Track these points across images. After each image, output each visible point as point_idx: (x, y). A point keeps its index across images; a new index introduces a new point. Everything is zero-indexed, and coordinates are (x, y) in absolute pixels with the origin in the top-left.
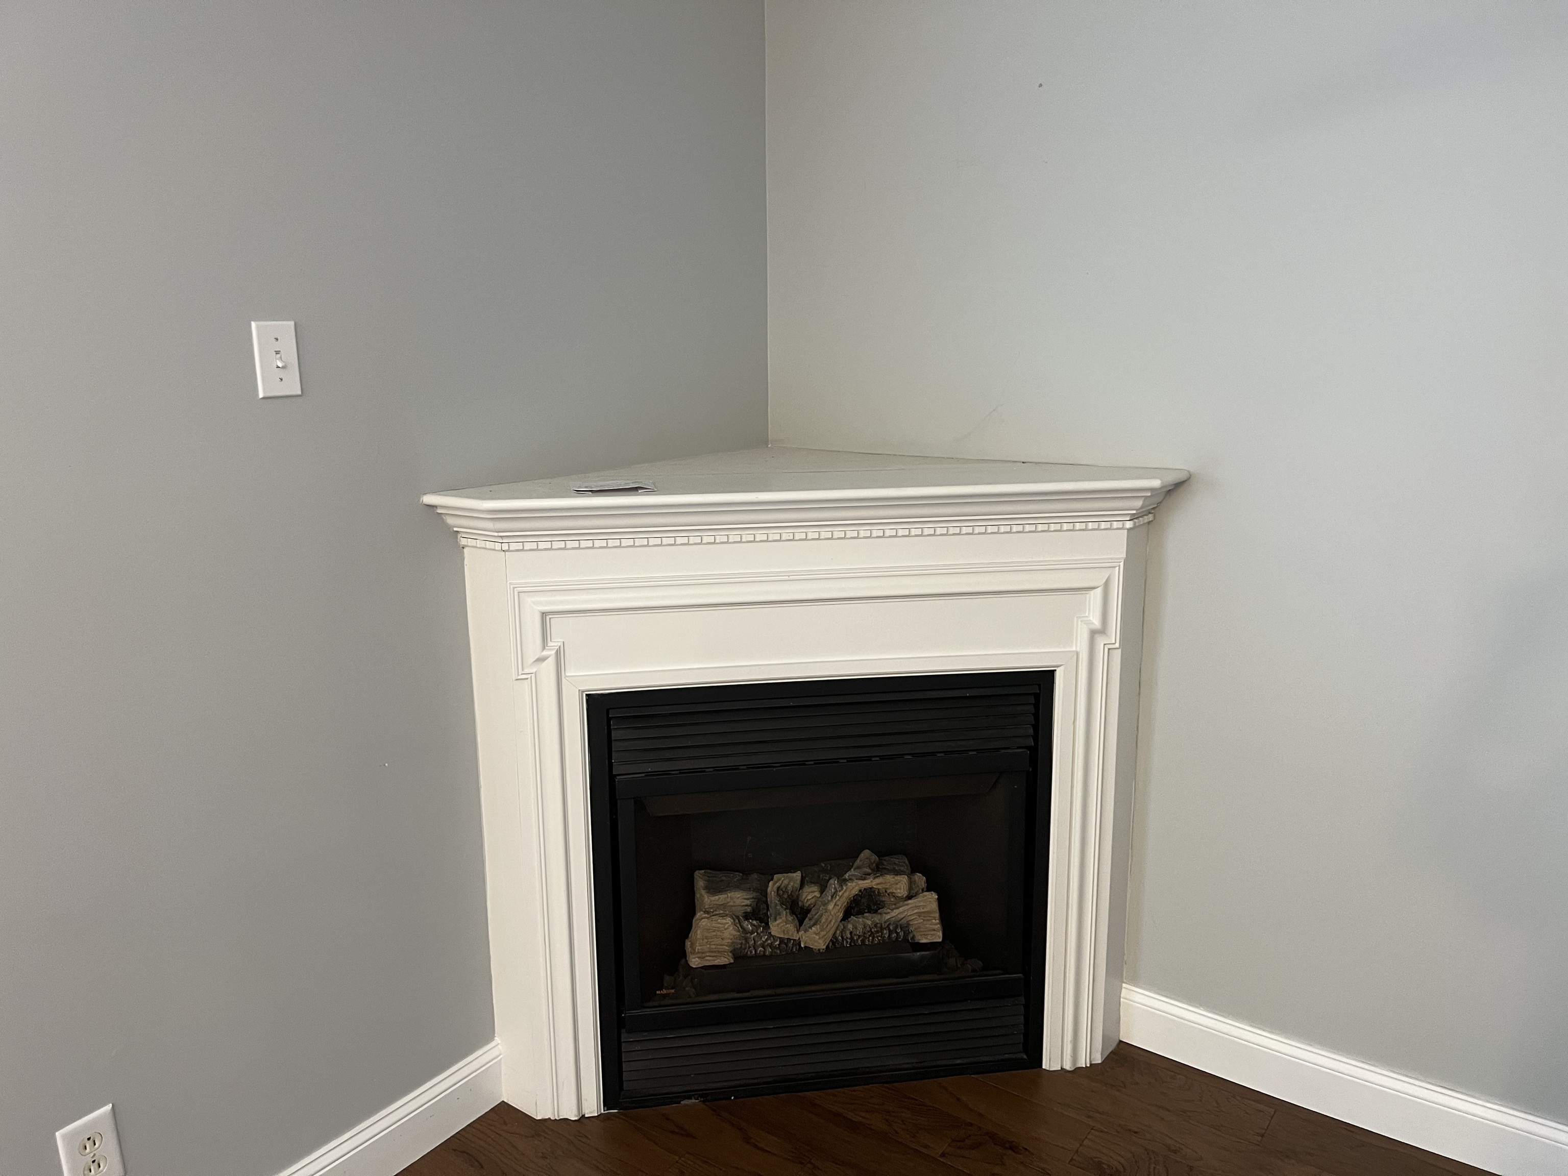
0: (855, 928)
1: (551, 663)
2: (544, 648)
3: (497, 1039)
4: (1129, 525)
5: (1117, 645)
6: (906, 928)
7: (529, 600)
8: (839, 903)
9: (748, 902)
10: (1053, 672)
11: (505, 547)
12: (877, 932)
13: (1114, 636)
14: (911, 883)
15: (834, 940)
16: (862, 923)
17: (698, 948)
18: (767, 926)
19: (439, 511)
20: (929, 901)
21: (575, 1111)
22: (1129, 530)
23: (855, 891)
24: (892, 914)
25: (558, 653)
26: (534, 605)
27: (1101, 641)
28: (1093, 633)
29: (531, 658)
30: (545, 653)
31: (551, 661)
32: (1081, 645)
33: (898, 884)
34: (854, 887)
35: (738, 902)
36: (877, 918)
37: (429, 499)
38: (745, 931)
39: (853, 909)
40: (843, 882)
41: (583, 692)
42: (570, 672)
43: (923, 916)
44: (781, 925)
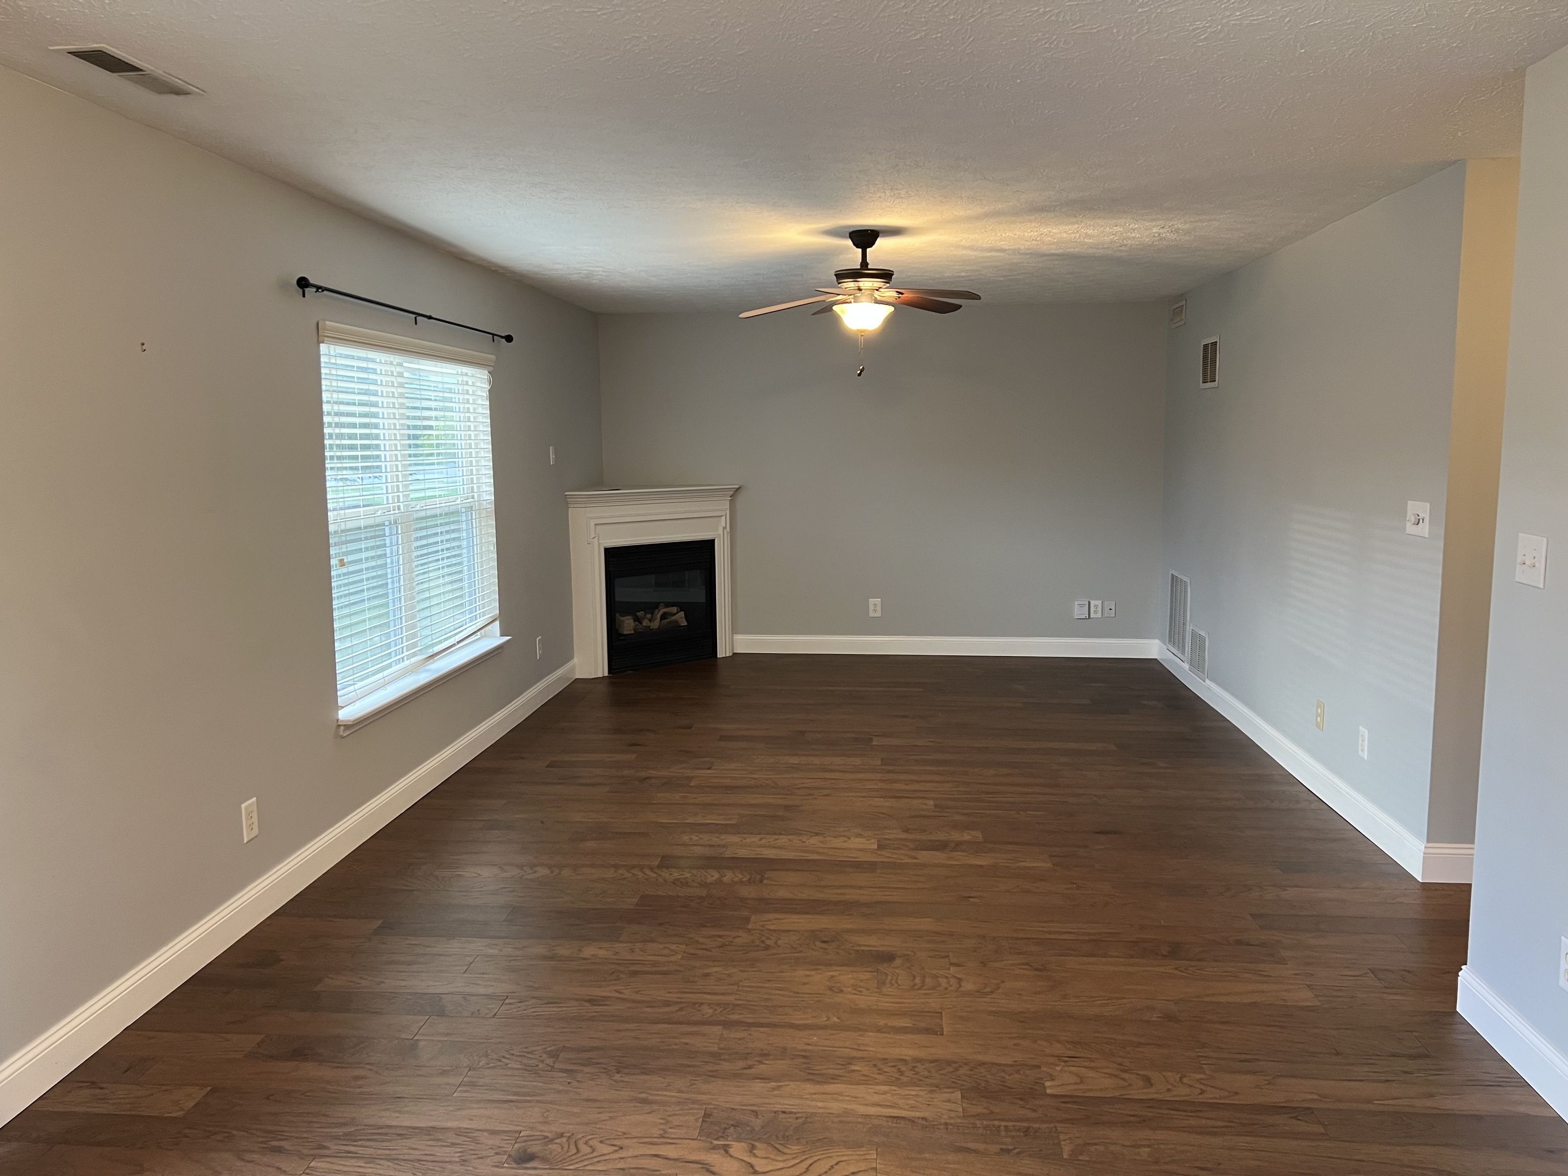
0: (663, 622)
1: (596, 538)
2: (595, 534)
3: (575, 658)
4: (729, 498)
5: (728, 532)
6: (677, 622)
8: (659, 616)
10: (715, 539)
11: (586, 506)
12: (670, 624)
13: (729, 528)
14: (677, 609)
15: (658, 626)
16: (665, 622)
18: (642, 624)
20: (682, 614)
21: (602, 673)
22: (730, 500)
23: (663, 613)
24: (674, 618)
25: (598, 535)
26: (593, 522)
27: (725, 531)
28: (724, 528)
29: (592, 537)
30: (595, 536)
32: (720, 531)
33: (673, 610)
34: (663, 611)
36: (670, 620)
38: (636, 625)
39: (663, 617)
40: (658, 610)
41: (604, 547)
42: (601, 541)
43: (680, 618)
44: (645, 623)
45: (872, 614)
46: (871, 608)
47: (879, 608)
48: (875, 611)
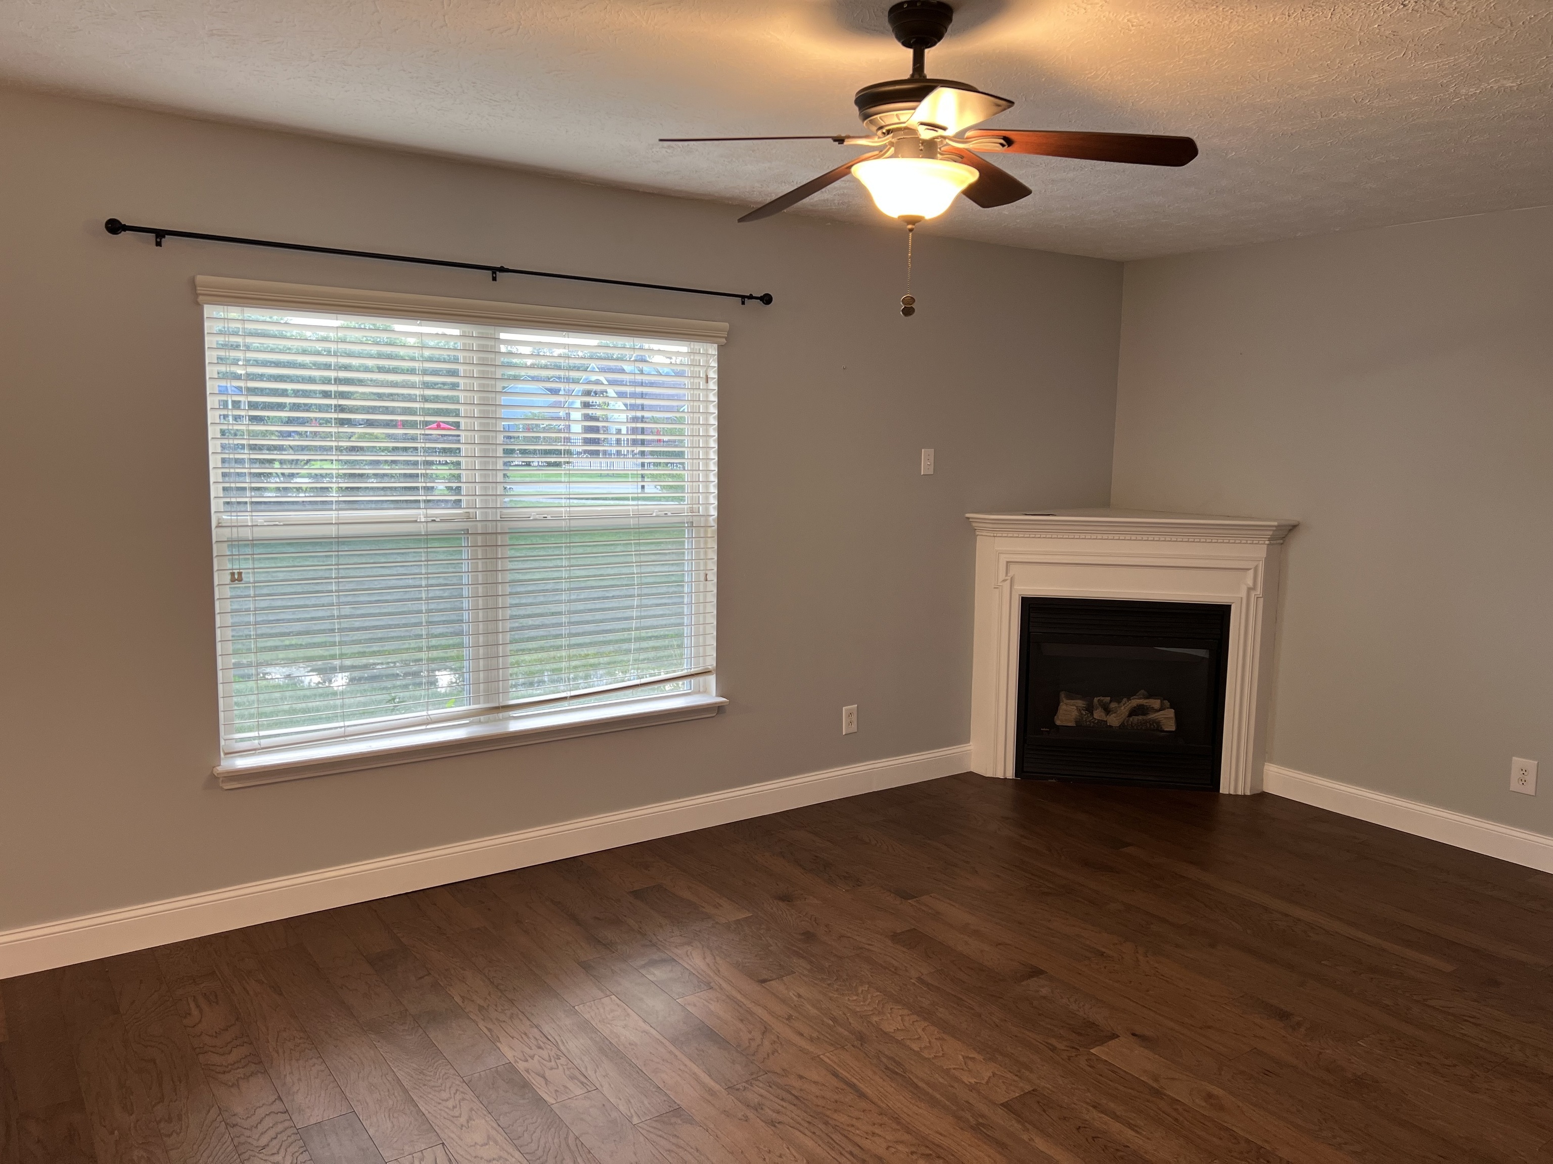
0: (1133, 720)
1: (1008, 582)
2: (1006, 576)
3: (971, 743)
4: (1267, 542)
5: (1261, 596)
6: (1158, 723)
7: (1002, 556)
8: (1127, 708)
9: (1084, 706)
10: (1231, 605)
11: (995, 535)
12: (1144, 723)
13: (1259, 591)
14: (1162, 703)
15: (1123, 723)
16: (1135, 719)
17: (1060, 717)
18: (1092, 714)
19: (971, 520)
20: (1171, 713)
21: (1003, 775)
22: (1268, 544)
23: (1135, 705)
24: (1152, 716)
25: (1012, 578)
26: (1004, 559)
27: (1253, 594)
28: (1249, 590)
29: (1001, 579)
30: (1006, 578)
31: (1009, 582)
32: (1243, 594)
33: (1156, 703)
34: (1135, 702)
35: (1080, 705)
36: (1144, 717)
37: (968, 515)
38: (1082, 714)
39: (1133, 712)
40: (1129, 699)
41: (1020, 595)
42: (1016, 587)
43: (1167, 719)
44: (1099, 714)
45: (1515, 786)
46: (1515, 774)
47: (1531, 778)
48: (1523, 782)
